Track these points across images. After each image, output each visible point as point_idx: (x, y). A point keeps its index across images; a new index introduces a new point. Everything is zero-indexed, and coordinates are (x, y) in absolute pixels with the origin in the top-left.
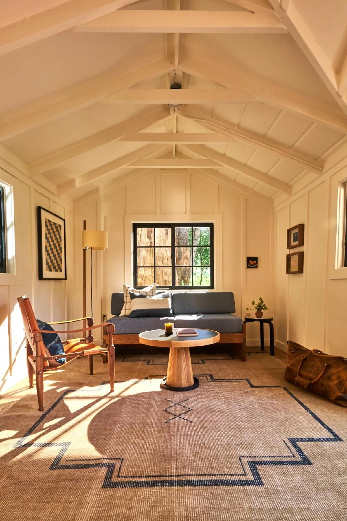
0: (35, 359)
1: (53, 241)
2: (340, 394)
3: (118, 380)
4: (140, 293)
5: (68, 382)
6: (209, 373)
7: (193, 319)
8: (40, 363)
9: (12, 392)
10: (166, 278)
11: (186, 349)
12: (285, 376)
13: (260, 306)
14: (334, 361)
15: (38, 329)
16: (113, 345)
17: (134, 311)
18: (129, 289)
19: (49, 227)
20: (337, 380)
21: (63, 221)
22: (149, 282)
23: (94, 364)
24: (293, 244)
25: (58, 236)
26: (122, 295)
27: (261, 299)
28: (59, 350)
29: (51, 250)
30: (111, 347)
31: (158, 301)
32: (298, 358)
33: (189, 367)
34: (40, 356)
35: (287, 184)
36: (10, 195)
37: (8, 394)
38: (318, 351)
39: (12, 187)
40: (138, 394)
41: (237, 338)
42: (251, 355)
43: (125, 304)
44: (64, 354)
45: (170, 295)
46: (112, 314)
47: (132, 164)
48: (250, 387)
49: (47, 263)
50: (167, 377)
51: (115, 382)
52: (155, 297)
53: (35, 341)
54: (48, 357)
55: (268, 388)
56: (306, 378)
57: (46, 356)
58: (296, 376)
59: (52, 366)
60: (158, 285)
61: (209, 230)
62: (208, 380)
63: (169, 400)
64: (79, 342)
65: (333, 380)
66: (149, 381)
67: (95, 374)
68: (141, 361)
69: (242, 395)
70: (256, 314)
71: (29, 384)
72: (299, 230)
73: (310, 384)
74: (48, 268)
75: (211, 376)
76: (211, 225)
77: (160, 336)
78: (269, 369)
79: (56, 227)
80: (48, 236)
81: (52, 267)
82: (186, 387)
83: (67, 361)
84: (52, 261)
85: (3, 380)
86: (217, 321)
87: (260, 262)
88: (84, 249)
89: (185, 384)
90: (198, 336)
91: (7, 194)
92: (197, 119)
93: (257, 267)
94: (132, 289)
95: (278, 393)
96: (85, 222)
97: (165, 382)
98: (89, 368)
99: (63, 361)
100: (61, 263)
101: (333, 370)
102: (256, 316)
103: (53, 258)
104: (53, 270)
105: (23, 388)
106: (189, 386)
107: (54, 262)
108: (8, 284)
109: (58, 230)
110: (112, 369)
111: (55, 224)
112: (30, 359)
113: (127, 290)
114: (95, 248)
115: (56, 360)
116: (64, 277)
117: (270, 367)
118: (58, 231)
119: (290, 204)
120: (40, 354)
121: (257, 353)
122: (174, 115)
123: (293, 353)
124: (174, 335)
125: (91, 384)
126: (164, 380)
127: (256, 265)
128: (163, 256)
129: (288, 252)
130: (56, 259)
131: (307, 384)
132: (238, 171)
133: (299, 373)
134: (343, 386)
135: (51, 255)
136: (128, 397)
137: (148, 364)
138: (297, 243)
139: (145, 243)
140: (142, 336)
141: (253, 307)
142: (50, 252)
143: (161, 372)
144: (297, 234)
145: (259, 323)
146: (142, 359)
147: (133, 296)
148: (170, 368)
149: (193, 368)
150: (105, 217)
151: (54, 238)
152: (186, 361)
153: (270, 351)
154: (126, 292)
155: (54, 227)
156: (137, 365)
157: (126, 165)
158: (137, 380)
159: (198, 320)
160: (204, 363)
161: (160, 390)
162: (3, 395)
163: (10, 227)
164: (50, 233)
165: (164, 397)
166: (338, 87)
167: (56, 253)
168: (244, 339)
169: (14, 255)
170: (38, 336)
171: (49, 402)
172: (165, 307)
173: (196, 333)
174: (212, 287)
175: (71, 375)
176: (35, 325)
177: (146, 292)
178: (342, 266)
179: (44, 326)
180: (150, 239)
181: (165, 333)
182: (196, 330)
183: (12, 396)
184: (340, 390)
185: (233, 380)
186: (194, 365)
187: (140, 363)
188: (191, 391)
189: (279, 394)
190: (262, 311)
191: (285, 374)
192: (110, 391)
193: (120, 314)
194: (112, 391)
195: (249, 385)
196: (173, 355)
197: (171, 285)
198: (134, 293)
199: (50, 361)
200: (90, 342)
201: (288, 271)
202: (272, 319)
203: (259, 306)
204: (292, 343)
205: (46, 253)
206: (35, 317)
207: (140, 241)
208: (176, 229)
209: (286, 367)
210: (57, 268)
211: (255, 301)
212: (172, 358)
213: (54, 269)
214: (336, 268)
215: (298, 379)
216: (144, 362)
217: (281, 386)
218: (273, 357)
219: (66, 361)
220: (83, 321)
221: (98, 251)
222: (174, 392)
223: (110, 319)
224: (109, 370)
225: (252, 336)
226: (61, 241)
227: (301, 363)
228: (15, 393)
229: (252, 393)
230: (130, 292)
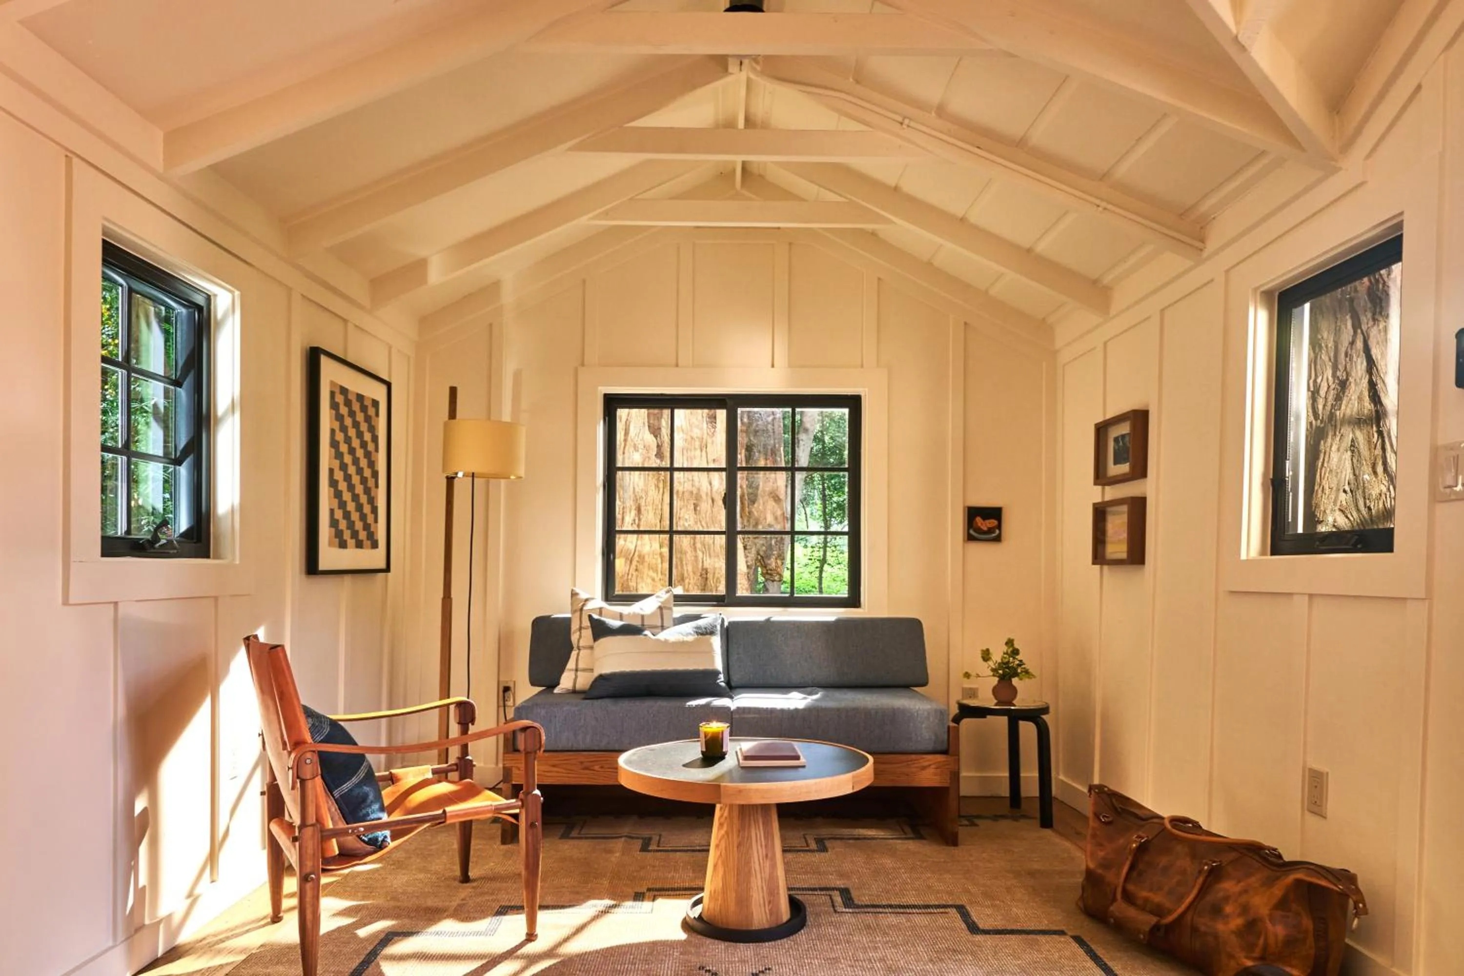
0: (297, 834)
1: (352, 451)
2: (1249, 963)
3: (548, 901)
4: (621, 619)
5: (392, 903)
6: (840, 884)
7: (792, 707)
8: (311, 845)
9: (215, 936)
10: (708, 563)
11: (765, 808)
12: (1082, 898)
13: (1008, 668)
14: (1233, 855)
15: (308, 737)
16: (537, 792)
17: (602, 678)
18: (590, 606)
19: (344, 410)
20: (1239, 915)
21: (383, 389)
22: (651, 573)
23: (475, 844)
24: (1115, 470)
25: (367, 437)
26: (566, 623)
27: (1010, 643)
28: (370, 806)
29: (345, 480)
30: (530, 797)
31: (679, 647)
32: (1121, 841)
33: (773, 866)
34: (312, 825)
35: (1095, 282)
36: (231, 319)
37: (204, 942)
38: (1186, 821)
39: (237, 293)
40: (612, 948)
41: (931, 770)
42: (976, 825)
43: (574, 654)
44: (385, 818)
45: (719, 627)
46: (533, 683)
47: (606, 215)
48: (968, 933)
49: (334, 523)
50: (705, 895)
51: (543, 907)
52: (673, 634)
53: (298, 777)
54: (337, 827)
55: (1025, 936)
56: (1145, 907)
57: (330, 825)
58: (1114, 899)
59: (347, 856)
60: (679, 591)
61: (847, 417)
62: (833, 906)
63: (709, 971)
64: (429, 775)
65: (1226, 917)
66: (646, 905)
67: (474, 880)
68: (623, 839)
69: (941, 960)
70: (995, 691)
71: (268, 910)
72: (1133, 428)
73: (1156, 928)
74: (336, 536)
75: (845, 893)
76: (853, 403)
77: (684, 766)
78: (1032, 874)
79: (364, 409)
80: (340, 437)
81: (347, 535)
82: (765, 929)
83: (394, 838)
84: (347, 515)
85: (190, 895)
86: (868, 714)
87: (1011, 524)
88: (447, 478)
89: (760, 919)
90: (804, 767)
91: (220, 315)
92: (809, 89)
93: (998, 539)
94: (597, 604)
95: (1056, 955)
96: (453, 391)
97: (699, 909)
98: (457, 860)
99: (380, 839)
100: (376, 521)
101: (1228, 886)
102: (996, 698)
103: (351, 506)
104: (351, 542)
105: (253, 922)
106: (774, 925)
107: (355, 516)
108: (213, 594)
109: (370, 417)
110: (532, 866)
111: (360, 398)
112: (275, 828)
113: (581, 610)
114: (482, 476)
115: (359, 837)
116: (383, 565)
117: (1036, 866)
118: (368, 419)
119: (1105, 344)
120: (311, 820)
121: (996, 818)
122: (737, 78)
123: (1105, 823)
124: (730, 762)
125: (464, 914)
126: (696, 904)
127: (997, 531)
128: (699, 489)
129: (1097, 494)
130: (359, 508)
131: (1147, 928)
132: (938, 240)
133: (1125, 891)
134: (1259, 938)
135: (347, 496)
136: (583, 957)
137: (645, 848)
138: (1124, 468)
139: (641, 446)
140: (629, 762)
141: (985, 669)
142: (343, 486)
143: (685, 878)
144: (1127, 439)
145: (1004, 720)
146: (626, 830)
147: (600, 630)
148: (715, 866)
149: (786, 864)
150: (517, 376)
151: (356, 443)
152: (766, 846)
153: (1038, 815)
154: (578, 614)
155: (356, 407)
156: (610, 852)
157: (591, 215)
158: (608, 902)
159: (808, 710)
160: (824, 849)
161: (682, 936)
162: (189, 943)
163: (225, 414)
164: (344, 429)
165: (694, 959)
166: (1238, 23)
167: (359, 489)
168: (955, 776)
169: (237, 502)
170: (308, 761)
171: (332, 969)
172: (701, 667)
173: (797, 758)
174: (853, 600)
175: (399, 881)
176: (299, 728)
177: (643, 617)
178: (1263, 553)
179: (327, 730)
180: (656, 437)
181: (701, 756)
182: (799, 746)
183: (217, 947)
184: (1249, 948)
185: (914, 907)
186: (790, 856)
187: (619, 845)
188: (779, 942)
189: (1060, 957)
190: (1015, 681)
191: (1080, 891)
192: (523, 937)
193: (558, 684)
194: (531, 937)
195: (964, 926)
196: (725, 826)
197: (722, 590)
198: (603, 619)
199: (342, 839)
200: (462, 778)
201: (1099, 557)
202: (1045, 710)
203: (1004, 665)
204: (1105, 792)
205: (332, 490)
206: (298, 699)
207: (625, 440)
208: (742, 412)
209: (1083, 867)
210: (363, 535)
211: (991, 651)
212: (723, 836)
213: (353, 541)
214: (1243, 556)
215: (1120, 908)
216: (629, 840)
217: (1066, 931)
218: (1048, 832)
219: (389, 840)
220: (440, 711)
221: (492, 481)
222: (727, 944)
223: (525, 702)
224: (521, 868)
225: (983, 761)
226: (377, 450)
227: (1130, 858)
228: (228, 938)
229: (973, 953)
230: (590, 617)
